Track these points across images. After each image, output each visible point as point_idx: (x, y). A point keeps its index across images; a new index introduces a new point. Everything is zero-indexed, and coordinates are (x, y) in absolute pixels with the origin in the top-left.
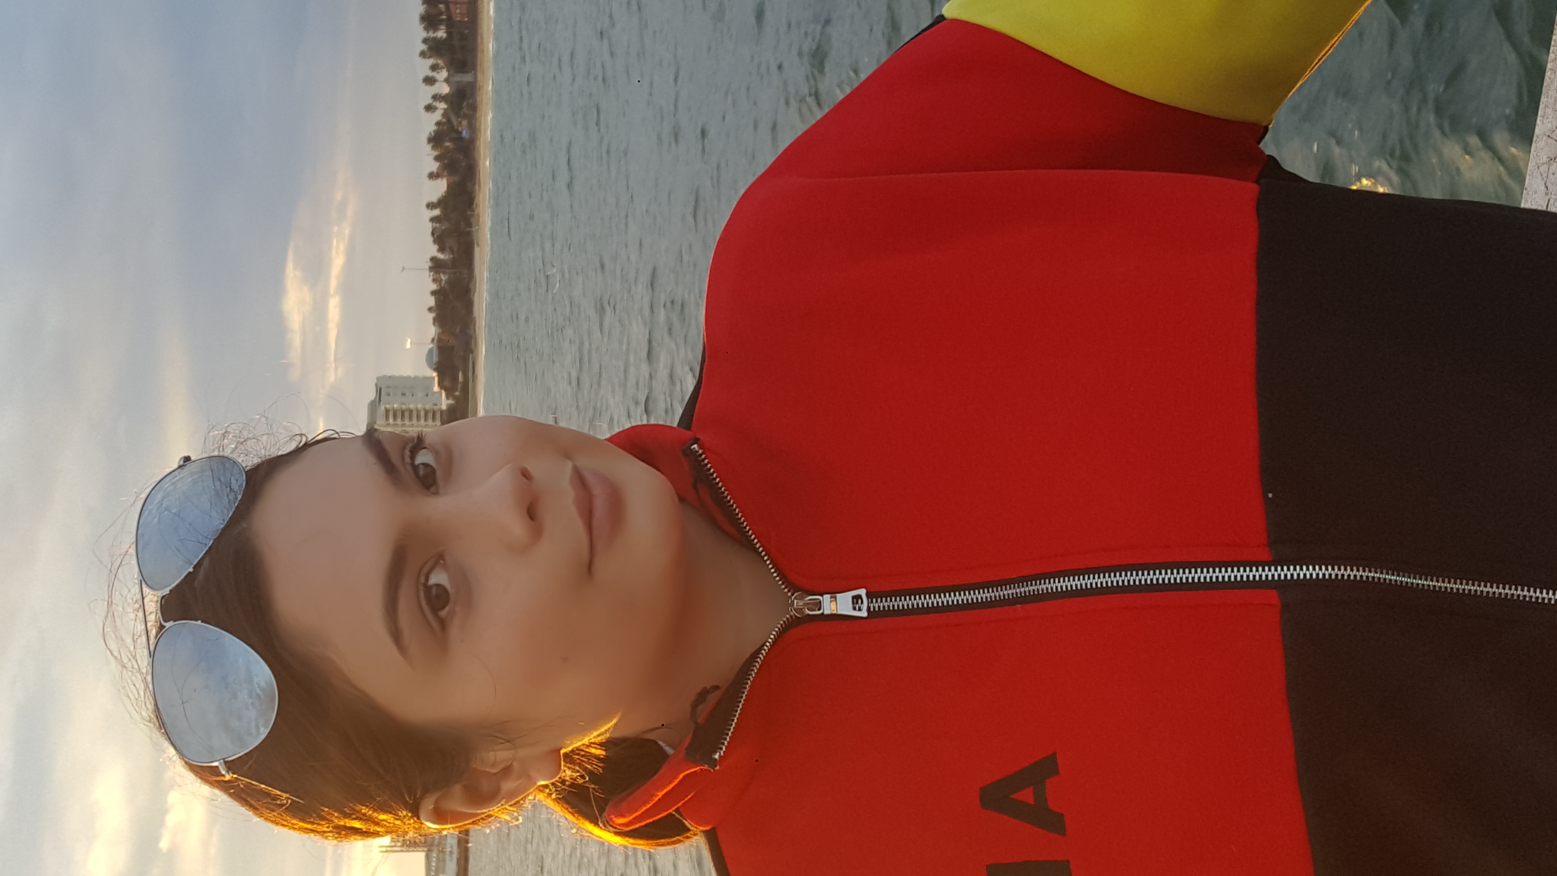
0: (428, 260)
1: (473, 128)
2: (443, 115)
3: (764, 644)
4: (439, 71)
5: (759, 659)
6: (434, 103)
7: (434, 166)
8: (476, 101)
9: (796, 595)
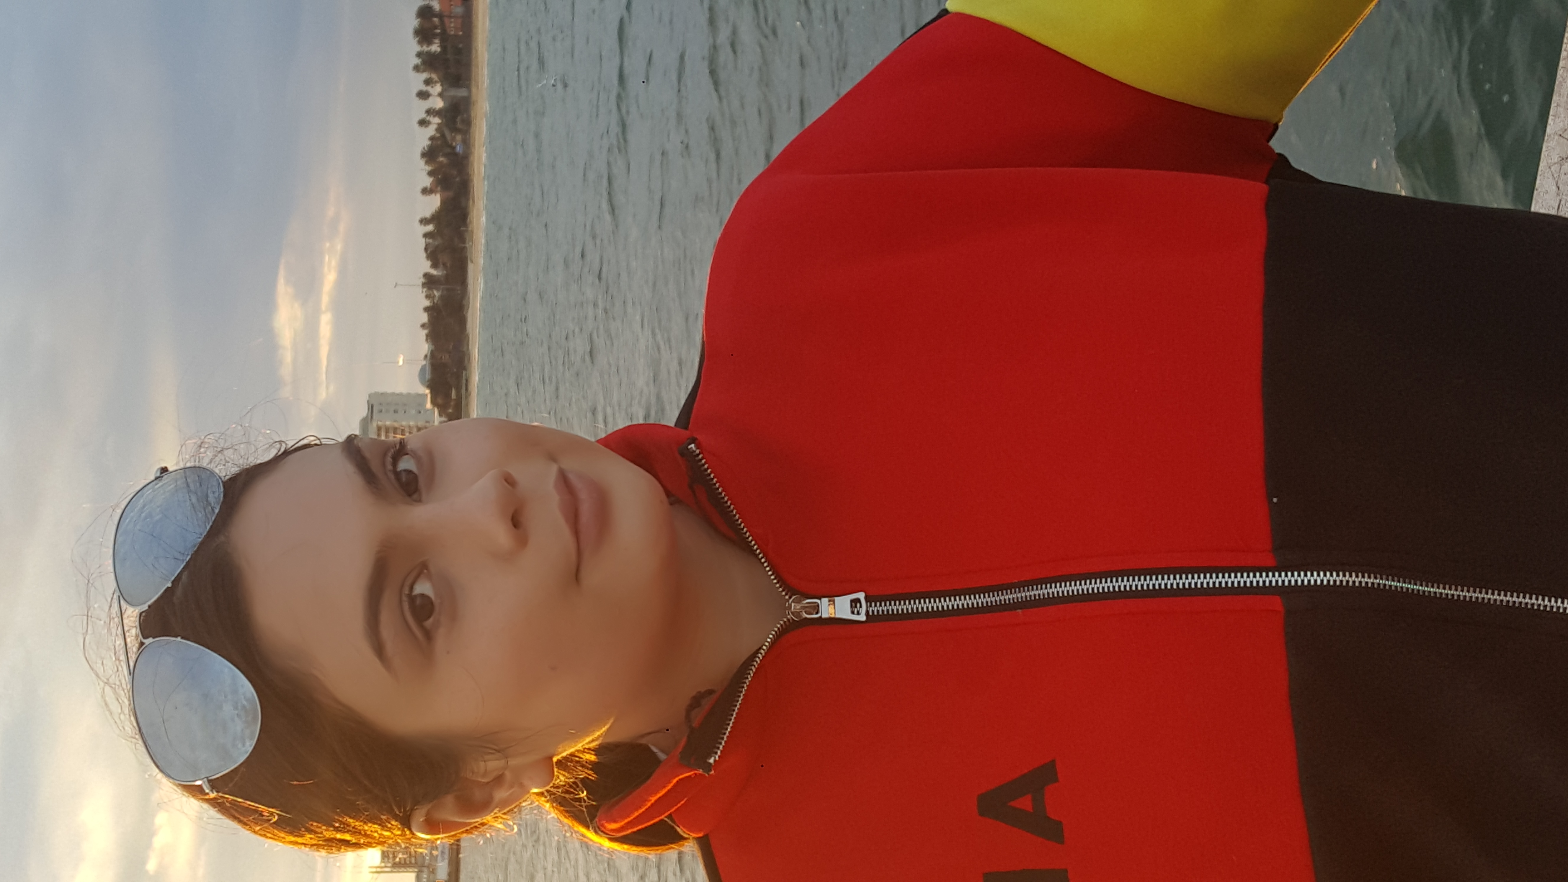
0: (422, 276)
1: (467, 143)
2: (437, 130)
3: (761, 648)
4: (433, 85)
5: (755, 663)
6: (428, 118)
7: (428, 181)
8: (469, 116)
9: (793, 597)
